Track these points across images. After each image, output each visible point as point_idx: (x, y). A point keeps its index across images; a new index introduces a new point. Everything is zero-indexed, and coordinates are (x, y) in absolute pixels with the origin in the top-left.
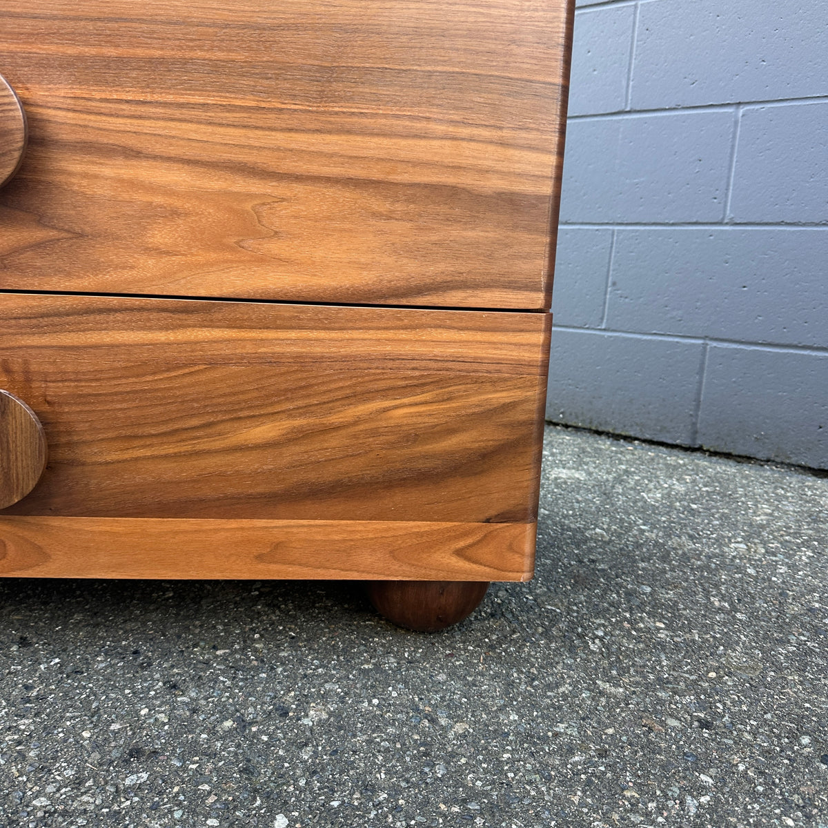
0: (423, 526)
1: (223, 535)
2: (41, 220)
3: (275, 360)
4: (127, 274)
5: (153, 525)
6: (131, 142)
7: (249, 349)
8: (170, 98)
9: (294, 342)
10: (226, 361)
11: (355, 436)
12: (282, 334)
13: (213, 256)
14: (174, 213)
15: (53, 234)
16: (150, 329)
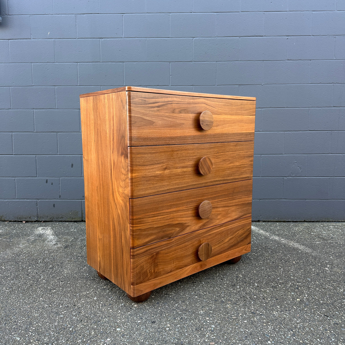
0: (242, 247)
1: (224, 255)
3: (229, 230)
4: (216, 223)
5: (217, 257)
6: (216, 206)
7: (226, 229)
8: (220, 200)
9: (230, 227)
10: (224, 231)
11: (235, 237)
12: (229, 226)
13: (223, 218)
14: (220, 214)
15: (209, 220)
16: (217, 229)
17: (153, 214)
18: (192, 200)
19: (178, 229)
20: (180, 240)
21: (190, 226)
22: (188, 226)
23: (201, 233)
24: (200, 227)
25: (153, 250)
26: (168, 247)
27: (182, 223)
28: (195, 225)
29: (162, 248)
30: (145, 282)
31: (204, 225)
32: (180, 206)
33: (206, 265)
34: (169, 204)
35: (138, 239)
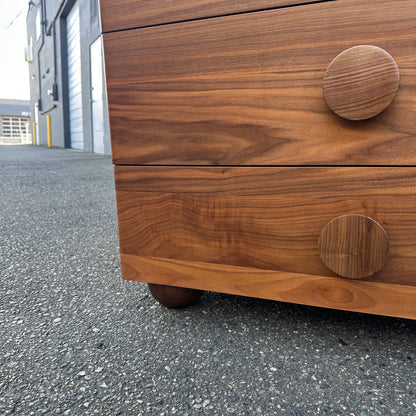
2: (393, 128)
15: (399, 135)
17: (158, 80)
18: (309, 45)
19: (244, 143)
20: (253, 181)
21: (296, 140)
22: (289, 141)
23: (353, 180)
24: (349, 156)
25: (162, 183)
26: (209, 188)
27: (261, 127)
28: (319, 144)
29: (190, 185)
30: (144, 255)
31: (369, 151)
32: (253, 67)
33: (372, 302)
34: (210, 56)
35: (120, 143)
